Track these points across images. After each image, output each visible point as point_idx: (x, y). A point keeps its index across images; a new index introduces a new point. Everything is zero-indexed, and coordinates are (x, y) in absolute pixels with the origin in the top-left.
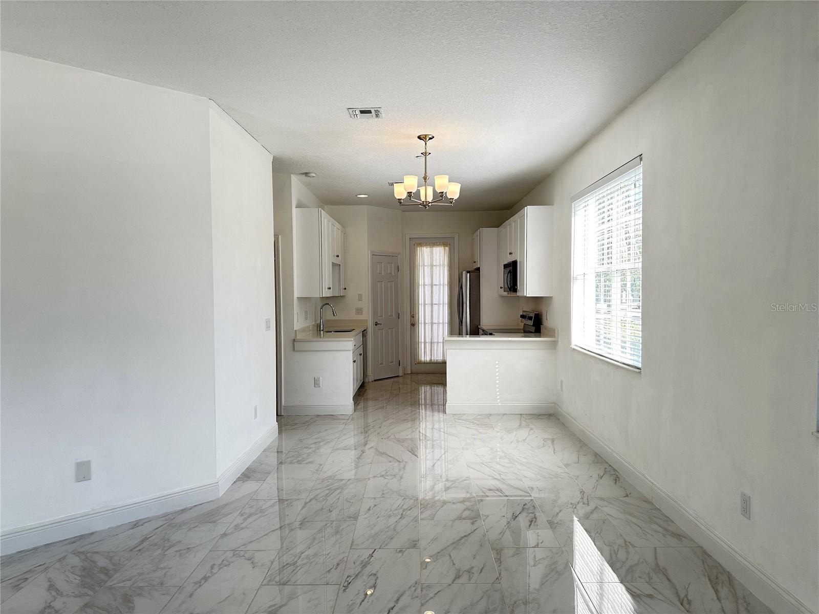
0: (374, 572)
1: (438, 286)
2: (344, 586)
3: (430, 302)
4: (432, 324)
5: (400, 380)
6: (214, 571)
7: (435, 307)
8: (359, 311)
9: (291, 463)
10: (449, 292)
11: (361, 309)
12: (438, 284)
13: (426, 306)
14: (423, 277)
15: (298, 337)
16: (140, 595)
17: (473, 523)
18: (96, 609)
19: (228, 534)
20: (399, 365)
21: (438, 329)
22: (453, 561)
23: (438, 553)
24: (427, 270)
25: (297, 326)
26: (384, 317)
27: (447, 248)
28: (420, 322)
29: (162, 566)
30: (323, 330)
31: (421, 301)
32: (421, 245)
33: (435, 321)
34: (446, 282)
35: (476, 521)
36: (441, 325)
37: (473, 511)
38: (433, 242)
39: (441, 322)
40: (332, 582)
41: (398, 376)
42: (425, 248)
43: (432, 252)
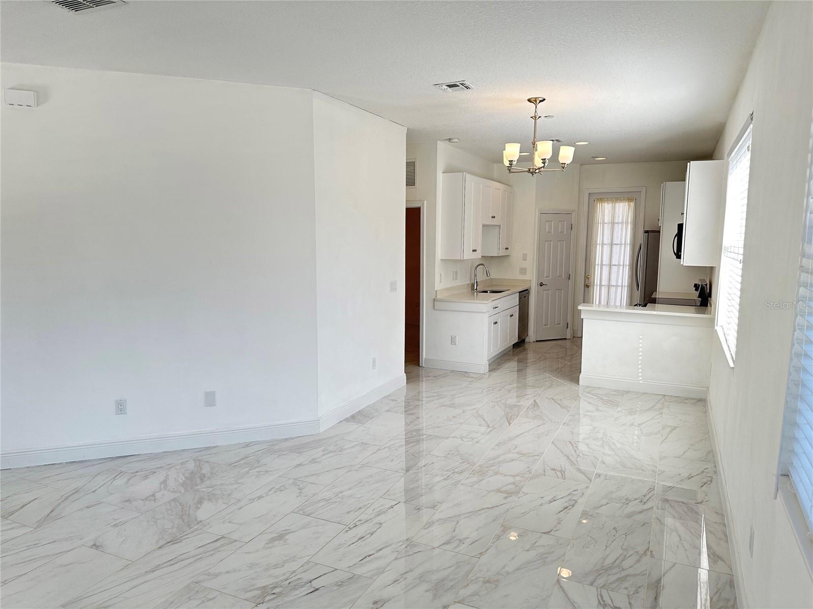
0: (382, 522)
1: (619, 246)
2: (349, 528)
3: (608, 263)
4: (609, 286)
5: (568, 343)
6: (270, 493)
7: (614, 269)
8: (523, 271)
9: (396, 412)
10: (631, 253)
11: (525, 269)
12: (619, 243)
13: (604, 266)
14: (602, 235)
15: (438, 297)
16: (210, 500)
17: (506, 498)
18: (178, 504)
19: (303, 465)
20: (567, 328)
21: (616, 292)
22: (456, 528)
23: (450, 518)
24: (607, 228)
25: (438, 286)
26: (551, 277)
27: (632, 204)
28: (595, 284)
29: (239, 481)
30: (476, 290)
31: (598, 261)
32: (601, 200)
33: (613, 283)
34: (628, 241)
35: (511, 496)
36: (619, 289)
37: (517, 486)
38: (615, 197)
39: (620, 284)
40: (344, 522)
41: (566, 339)
42: (606, 204)
43: (614, 209)
